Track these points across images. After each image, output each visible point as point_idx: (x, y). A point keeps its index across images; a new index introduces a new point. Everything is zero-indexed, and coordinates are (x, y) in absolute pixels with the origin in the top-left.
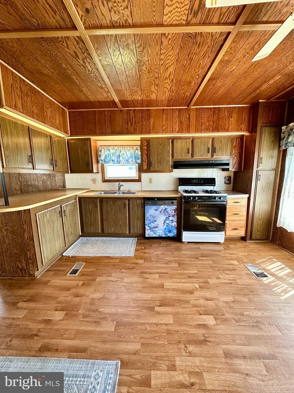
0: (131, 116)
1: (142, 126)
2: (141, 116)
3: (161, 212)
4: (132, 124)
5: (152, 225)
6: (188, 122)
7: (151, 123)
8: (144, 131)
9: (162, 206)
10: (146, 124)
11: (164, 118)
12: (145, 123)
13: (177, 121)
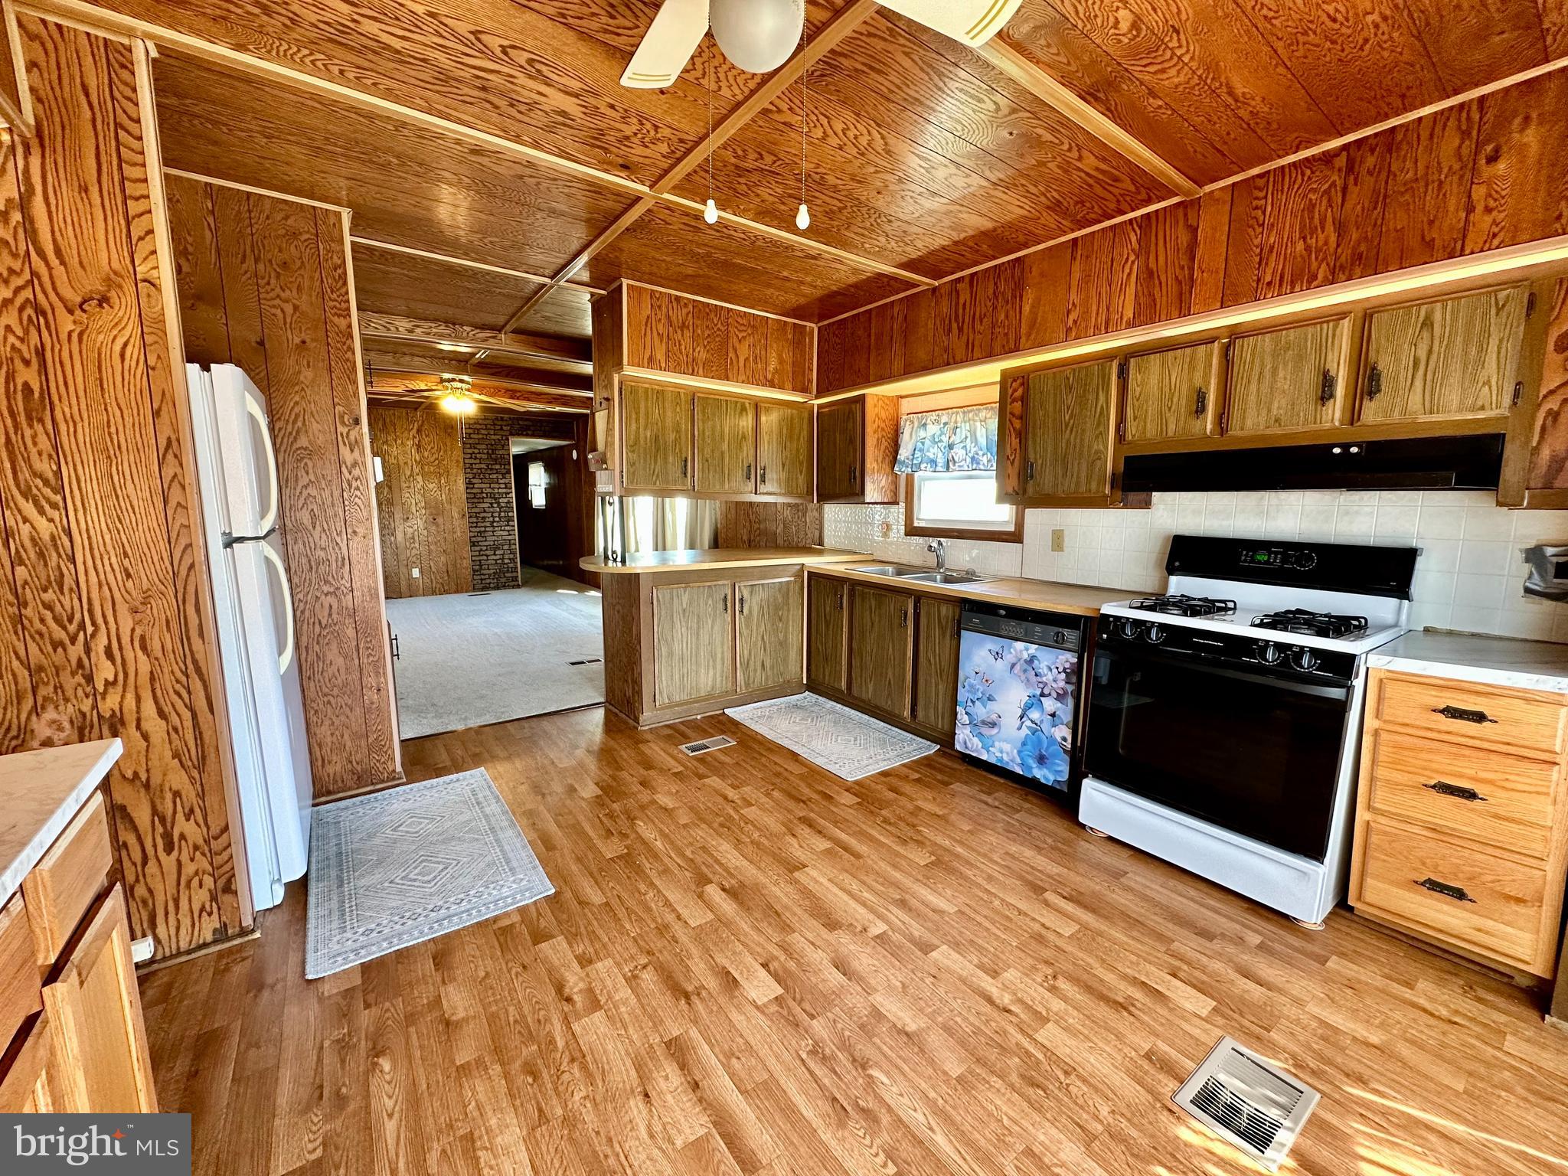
0: (962, 301)
1: (993, 327)
2: (991, 291)
3: (1013, 666)
4: (960, 330)
5: (980, 711)
6: (1182, 268)
7: (1026, 309)
8: (998, 348)
9: (1020, 645)
10: (1007, 317)
11: (1076, 275)
12: (1002, 316)
13: (1129, 274)
